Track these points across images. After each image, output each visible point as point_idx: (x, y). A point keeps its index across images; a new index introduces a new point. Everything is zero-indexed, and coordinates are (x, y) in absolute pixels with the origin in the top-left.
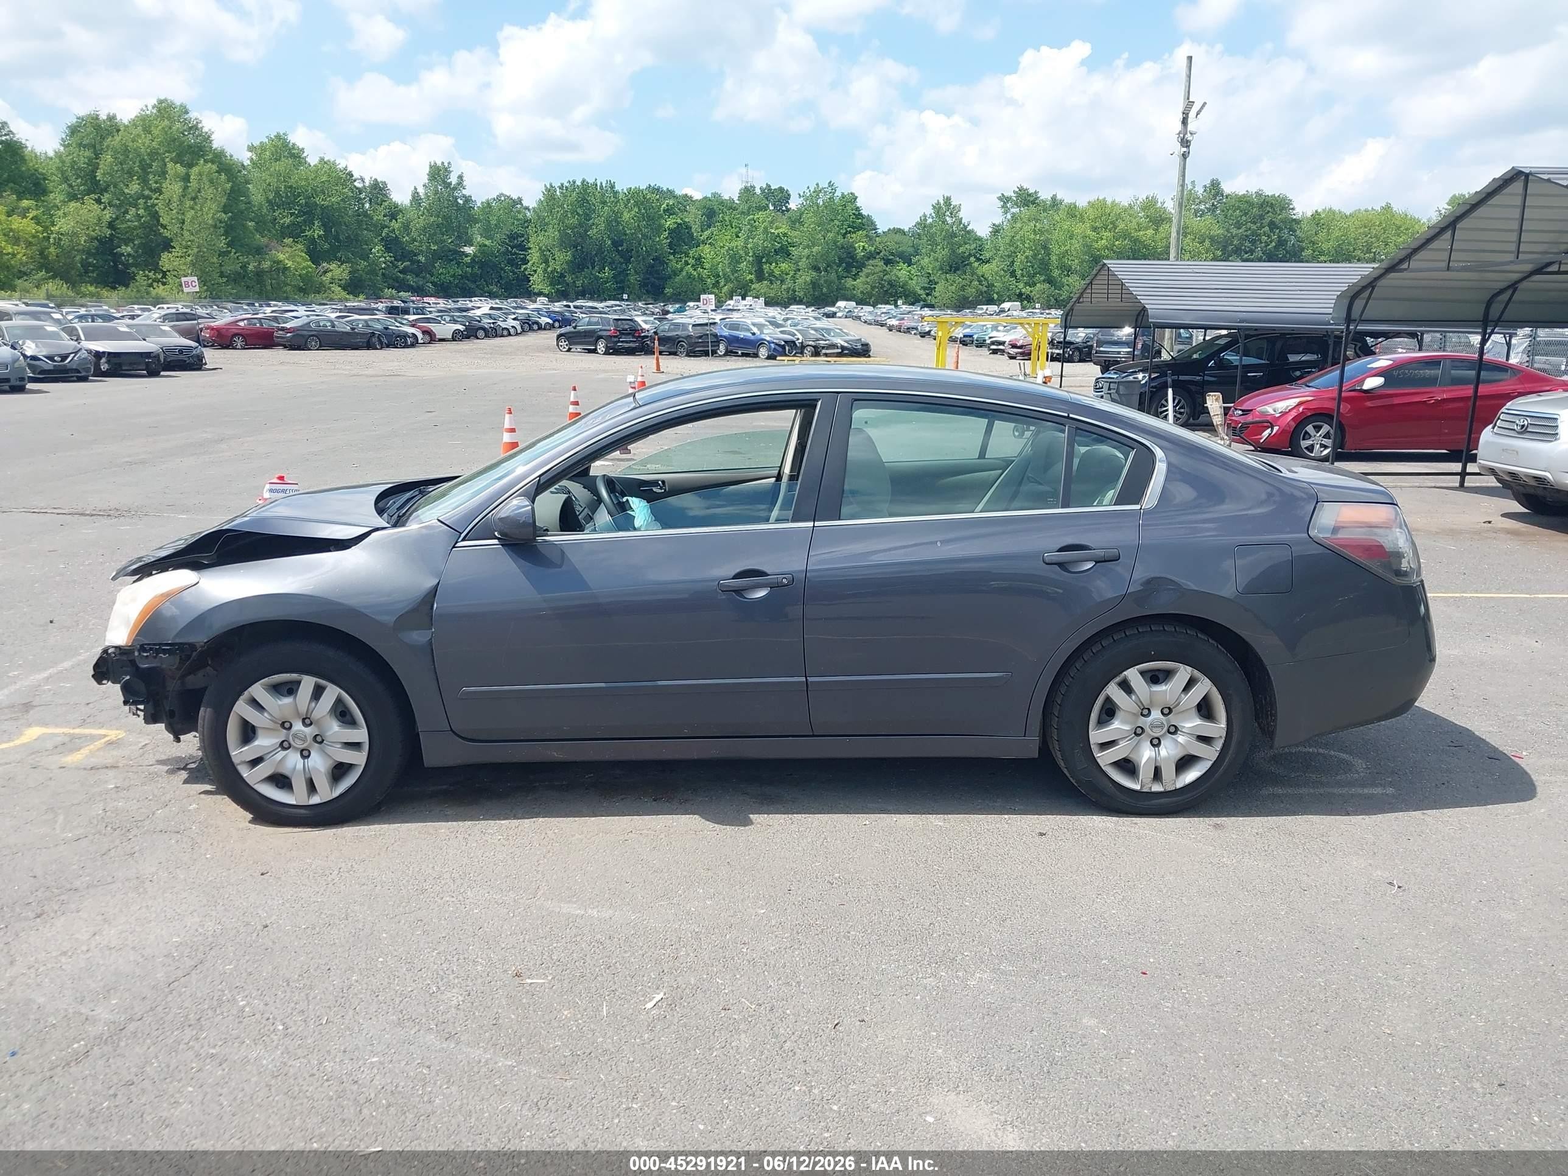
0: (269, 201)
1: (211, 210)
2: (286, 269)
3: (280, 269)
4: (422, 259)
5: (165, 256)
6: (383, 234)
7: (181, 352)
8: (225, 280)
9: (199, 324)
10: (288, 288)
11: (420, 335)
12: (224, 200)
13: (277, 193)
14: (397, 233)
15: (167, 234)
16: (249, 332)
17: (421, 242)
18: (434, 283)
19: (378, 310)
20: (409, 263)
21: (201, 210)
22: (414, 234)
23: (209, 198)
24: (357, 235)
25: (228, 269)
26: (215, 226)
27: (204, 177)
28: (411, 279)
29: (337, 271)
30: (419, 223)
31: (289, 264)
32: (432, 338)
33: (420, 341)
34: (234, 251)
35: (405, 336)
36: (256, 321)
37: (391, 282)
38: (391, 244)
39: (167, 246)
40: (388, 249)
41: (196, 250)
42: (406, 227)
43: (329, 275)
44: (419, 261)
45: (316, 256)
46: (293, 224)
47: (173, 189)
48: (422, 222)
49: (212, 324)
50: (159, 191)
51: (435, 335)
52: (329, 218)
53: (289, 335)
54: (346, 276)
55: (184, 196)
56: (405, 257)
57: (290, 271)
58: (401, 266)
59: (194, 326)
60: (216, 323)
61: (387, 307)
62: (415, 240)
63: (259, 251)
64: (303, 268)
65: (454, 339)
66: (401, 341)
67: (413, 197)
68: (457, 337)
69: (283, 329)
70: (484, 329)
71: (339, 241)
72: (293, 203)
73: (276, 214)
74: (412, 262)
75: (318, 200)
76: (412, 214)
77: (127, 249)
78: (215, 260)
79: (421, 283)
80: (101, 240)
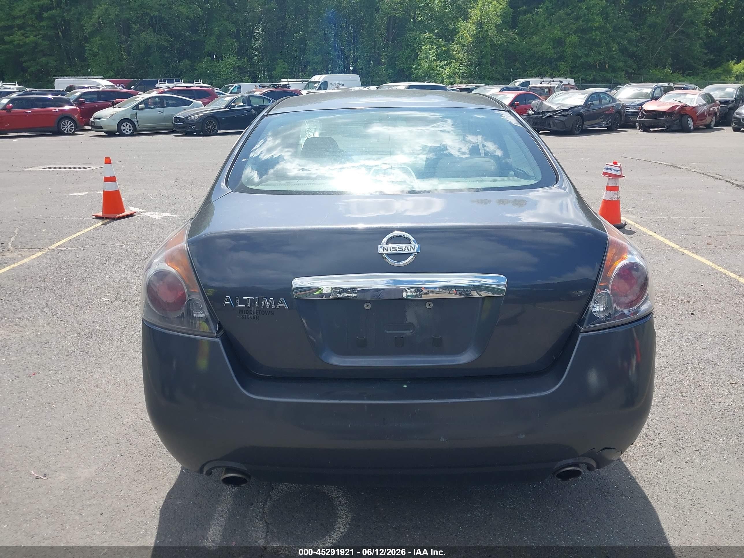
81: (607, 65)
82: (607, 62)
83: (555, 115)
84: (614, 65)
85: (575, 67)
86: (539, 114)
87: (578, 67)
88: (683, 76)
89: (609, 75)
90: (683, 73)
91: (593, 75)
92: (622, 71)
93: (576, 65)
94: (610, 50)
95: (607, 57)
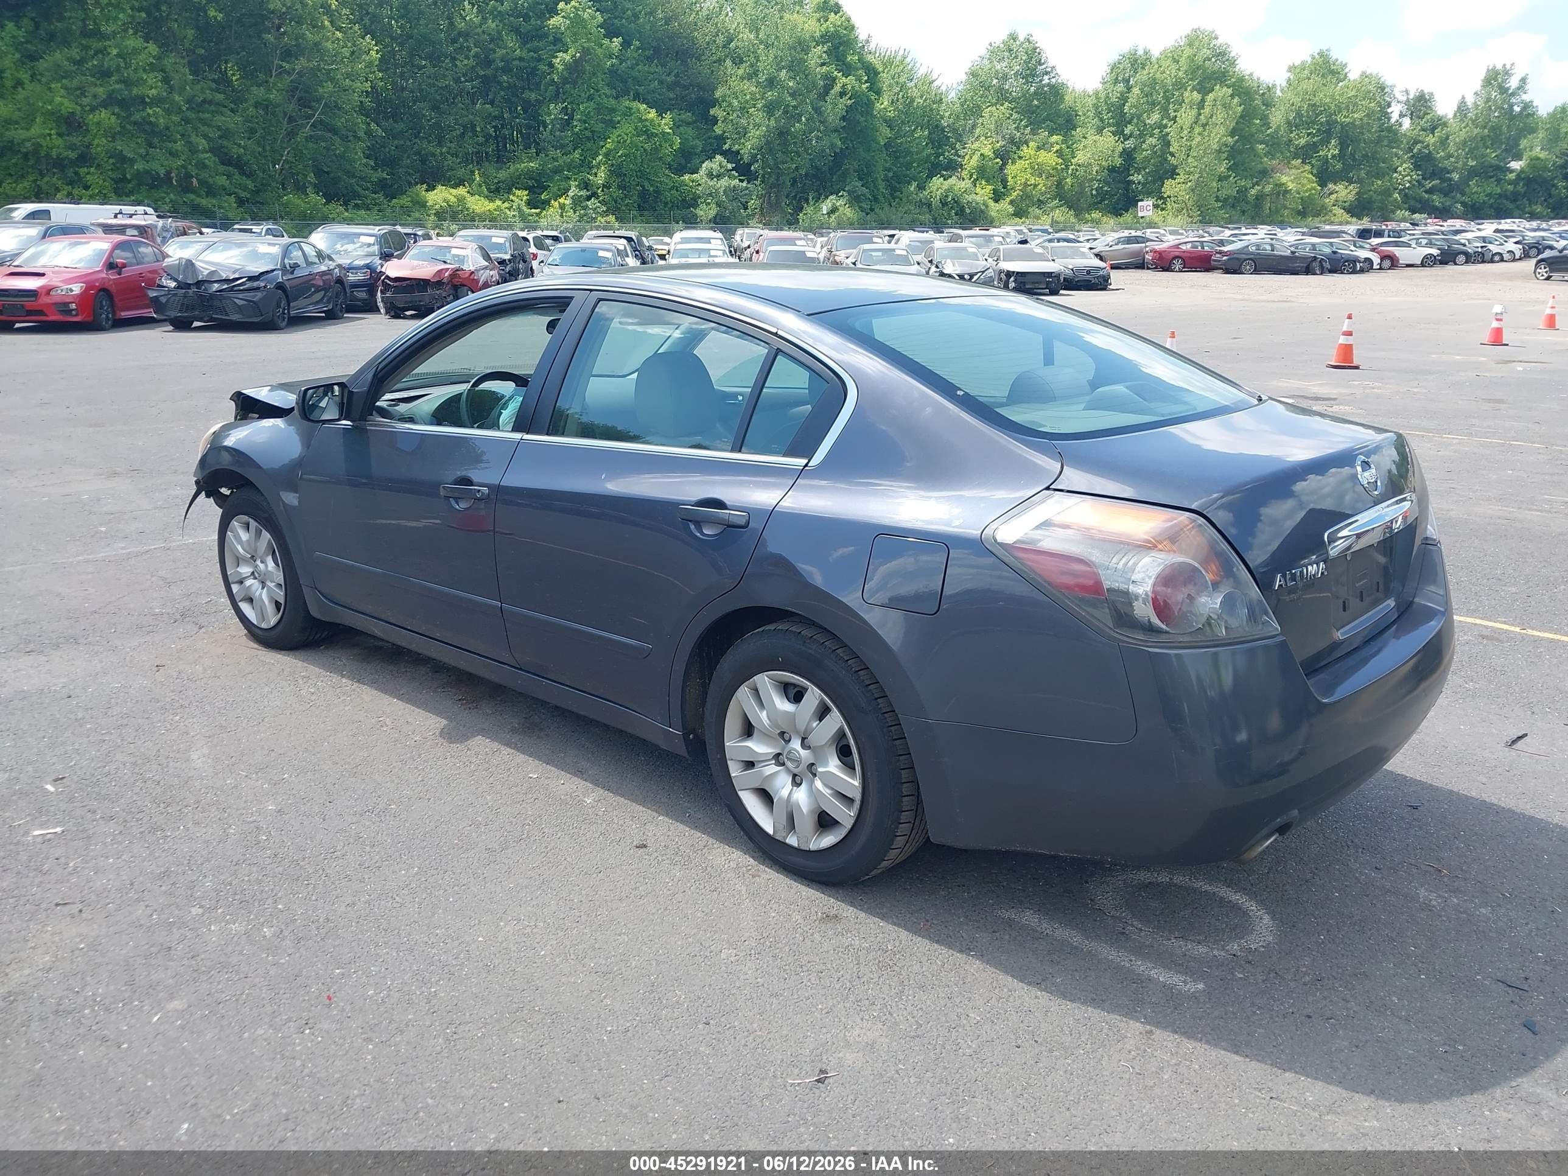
0: (1288, 123)
1: (1219, 135)
2: (1286, 192)
3: (1281, 191)
4: (1456, 176)
5: (1168, 183)
6: (1415, 151)
7: (1088, 272)
8: (1220, 204)
9: (1146, 247)
10: (1286, 213)
11: (1376, 260)
12: (1233, 124)
13: (1299, 114)
14: (1431, 148)
15: (1173, 161)
16: (1189, 255)
17: (1458, 158)
18: (1464, 204)
19: (1346, 233)
20: (1438, 181)
21: (1209, 136)
22: (1452, 148)
23: (1219, 123)
24: (1376, 152)
25: (1223, 193)
26: (1219, 151)
27: (1218, 103)
28: (1437, 200)
29: (1344, 192)
30: (1459, 133)
31: (1291, 186)
32: (1391, 262)
33: (1376, 266)
34: (1234, 175)
35: (1354, 261)
36: (1198, 244)
37: (1412, 203)
38: (1424, 162)
39: (1173, 173)
40: (1417, 167)
41: (1197, 176)
42: (1444, 142)
43: (1334, 197)
44: (1451, 179)
45: (1324, 177)
46: (1307, 145)
47: (1186, 116)
48: (1463, 134)
49: (1156, 247)
50: (1174, 119)
51: (1398, 260)
52: (1347, 137)
53: (1225, 258)
54: (1351, 197)
55: (1196, 123)
56: (1435, 175)
57: (1292, 194)
58: (1429, 185)
59: (1141, 250)
60: (1161, 247)
61: (1358, 230)
62: (1452, 156)
63: (1264, 173)
64: (1306, 191)
65: (1423, 265)
66: (1348, 267)
67: (1459, 108)
68: (1427, 262)
69: (1220, 252)
70: (1466, 254)
71: (1354, 160)
72: (1313, 122)
73: (1292, 135)
74: (1443, 180)
75: (1339, 118)
76: (1454, 125)
77: (1137, 178)
78: (1215, 184)
79: (1448, 204)
80: (1112, 170)
81: (194, 180)
82: (193, 174)
83: (231, 289)
84: (211, 180)
85: (123, 180)
86: (188, 286)
87: (129, 181)
88: (347, 210)
89: (204, 202)
90: (346, 204)
91: (171, 201)
92: (230, 195)
93: (124, 176)
94: (193, 150)
95: (190, 164)
